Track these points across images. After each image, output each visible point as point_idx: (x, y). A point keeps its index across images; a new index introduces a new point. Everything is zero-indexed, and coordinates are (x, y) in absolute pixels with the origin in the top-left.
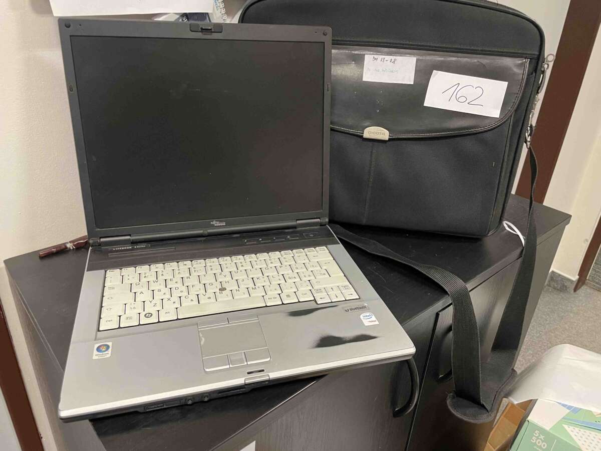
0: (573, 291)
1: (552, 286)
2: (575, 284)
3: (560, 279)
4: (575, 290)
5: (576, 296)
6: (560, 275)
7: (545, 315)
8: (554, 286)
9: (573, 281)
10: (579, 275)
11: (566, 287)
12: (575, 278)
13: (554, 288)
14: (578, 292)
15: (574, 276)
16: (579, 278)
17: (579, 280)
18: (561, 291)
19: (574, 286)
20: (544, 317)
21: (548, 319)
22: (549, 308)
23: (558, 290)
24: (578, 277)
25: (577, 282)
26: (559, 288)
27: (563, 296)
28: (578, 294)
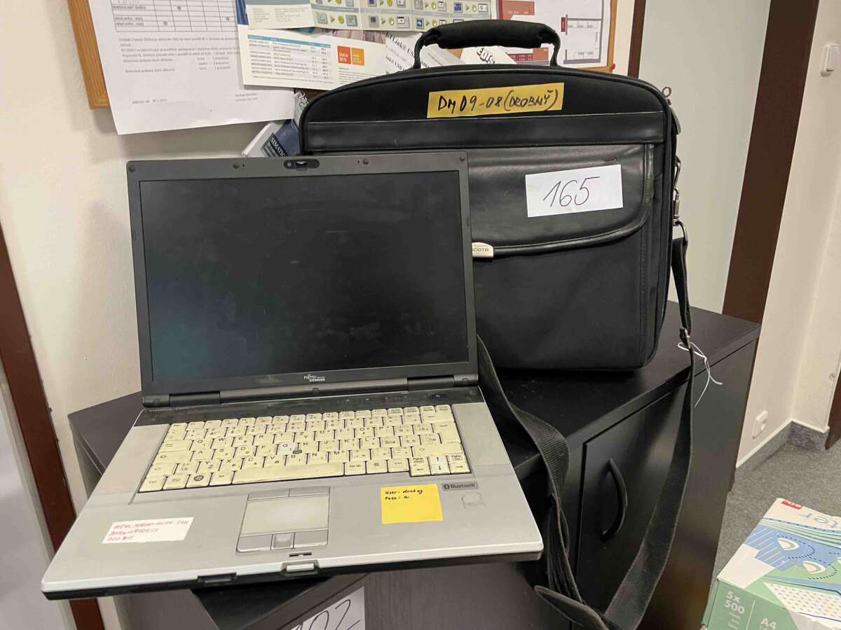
0: (824, 448)
1: (794, 443)
2: (826, 438)
3: (804, 432)
4: (827, 448)
5: (829, 454)
6: (802, 427)
7: (786, 483)
8: (797, 443)
9: (822, 434)
10: (829, 425)
11: (813, 442)
12: (824, 429)
13: (797, 446)
14: (831, 449)
15: (823, 427)
16: (830, 430)
17: (830, 432)
18: (807, 449)
19: (824, 442)
20: (785, 485)
21: (791, 489)
22: (792, 474)
23: (803, 448)
24: (829, 428)
25: (827, 434)
26: (804, 445)
27: (810, 455)
28: (832, 452)
